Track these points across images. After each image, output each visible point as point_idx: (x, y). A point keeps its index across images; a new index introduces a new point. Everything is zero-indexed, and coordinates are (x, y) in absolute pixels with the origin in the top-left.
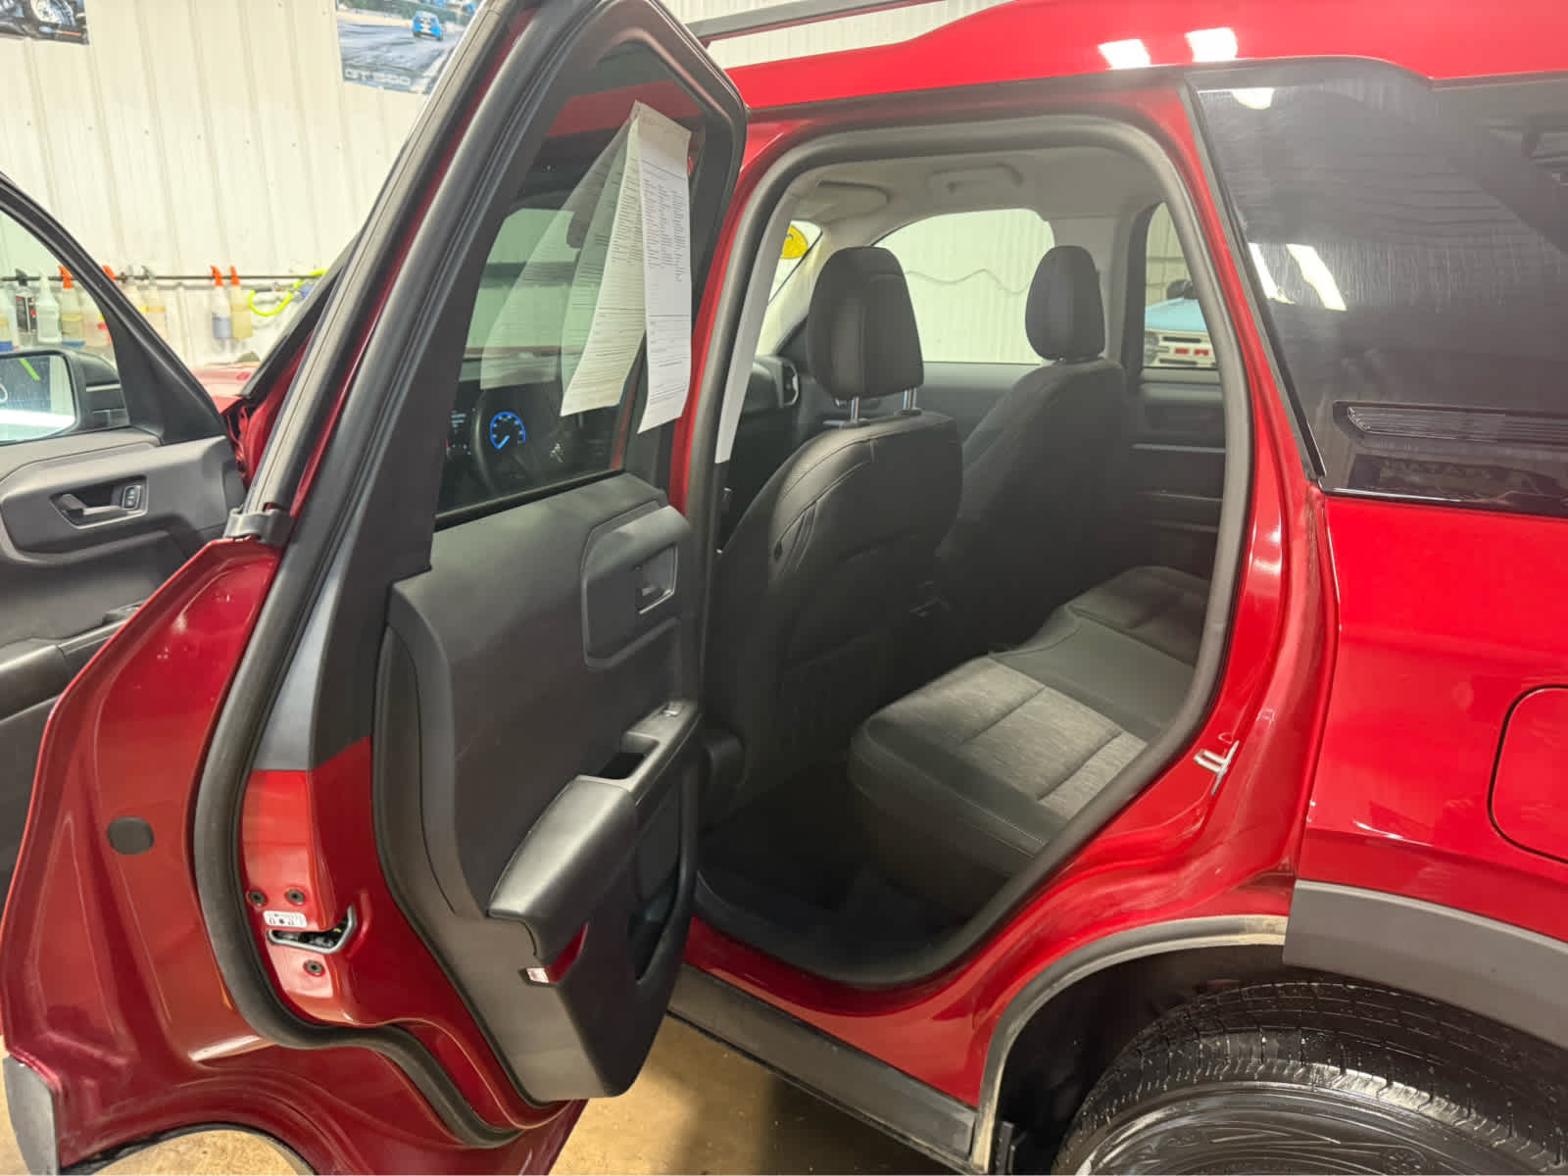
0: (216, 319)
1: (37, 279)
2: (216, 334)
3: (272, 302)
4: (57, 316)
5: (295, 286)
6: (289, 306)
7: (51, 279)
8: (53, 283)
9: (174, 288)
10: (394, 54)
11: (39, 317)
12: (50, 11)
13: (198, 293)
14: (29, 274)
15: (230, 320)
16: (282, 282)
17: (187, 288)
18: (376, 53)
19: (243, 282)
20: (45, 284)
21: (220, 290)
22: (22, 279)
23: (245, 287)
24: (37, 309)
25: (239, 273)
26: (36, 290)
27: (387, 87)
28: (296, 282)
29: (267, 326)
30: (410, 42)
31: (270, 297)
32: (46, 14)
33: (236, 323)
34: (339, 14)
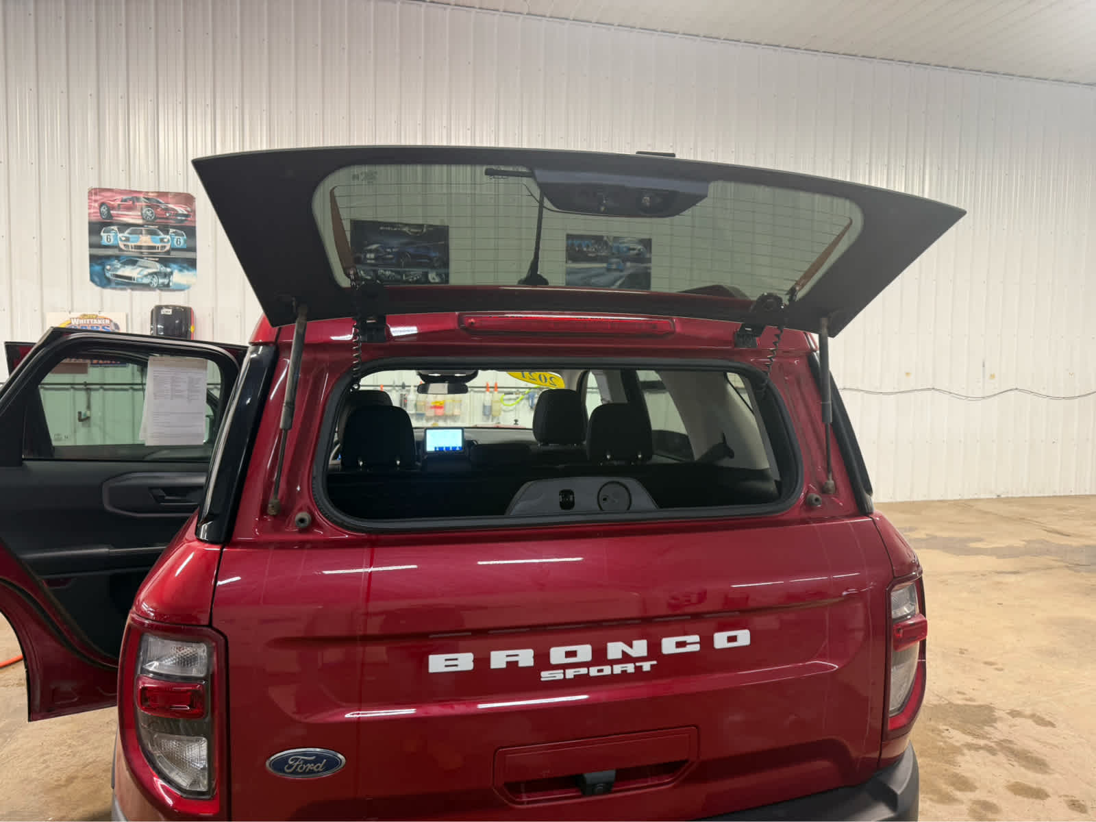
0: (484, 407)
1: (409, 386)
2: (484, 414)
3: (515, 399)
4: (414, 402)
5: (526, 392)
6: (523, 402)
7: (415, 386)
11: (408, 402)
13: (479, 394)
14: (407, 384)
15: (491, 407)
16: (521, 390)
17: (476, 392)
19: (499, 390)
21: (488, 393)
22: (403, 386)
23: (500, 392)
24: (408, 399)
25: (498, 386)
26: (409, 391)
28: (527, 390)
29: (512, 410)
30: (602, 274)
31: (513, 396)
32: (434, 279)
33: (494, 408)
34: (568, 265)
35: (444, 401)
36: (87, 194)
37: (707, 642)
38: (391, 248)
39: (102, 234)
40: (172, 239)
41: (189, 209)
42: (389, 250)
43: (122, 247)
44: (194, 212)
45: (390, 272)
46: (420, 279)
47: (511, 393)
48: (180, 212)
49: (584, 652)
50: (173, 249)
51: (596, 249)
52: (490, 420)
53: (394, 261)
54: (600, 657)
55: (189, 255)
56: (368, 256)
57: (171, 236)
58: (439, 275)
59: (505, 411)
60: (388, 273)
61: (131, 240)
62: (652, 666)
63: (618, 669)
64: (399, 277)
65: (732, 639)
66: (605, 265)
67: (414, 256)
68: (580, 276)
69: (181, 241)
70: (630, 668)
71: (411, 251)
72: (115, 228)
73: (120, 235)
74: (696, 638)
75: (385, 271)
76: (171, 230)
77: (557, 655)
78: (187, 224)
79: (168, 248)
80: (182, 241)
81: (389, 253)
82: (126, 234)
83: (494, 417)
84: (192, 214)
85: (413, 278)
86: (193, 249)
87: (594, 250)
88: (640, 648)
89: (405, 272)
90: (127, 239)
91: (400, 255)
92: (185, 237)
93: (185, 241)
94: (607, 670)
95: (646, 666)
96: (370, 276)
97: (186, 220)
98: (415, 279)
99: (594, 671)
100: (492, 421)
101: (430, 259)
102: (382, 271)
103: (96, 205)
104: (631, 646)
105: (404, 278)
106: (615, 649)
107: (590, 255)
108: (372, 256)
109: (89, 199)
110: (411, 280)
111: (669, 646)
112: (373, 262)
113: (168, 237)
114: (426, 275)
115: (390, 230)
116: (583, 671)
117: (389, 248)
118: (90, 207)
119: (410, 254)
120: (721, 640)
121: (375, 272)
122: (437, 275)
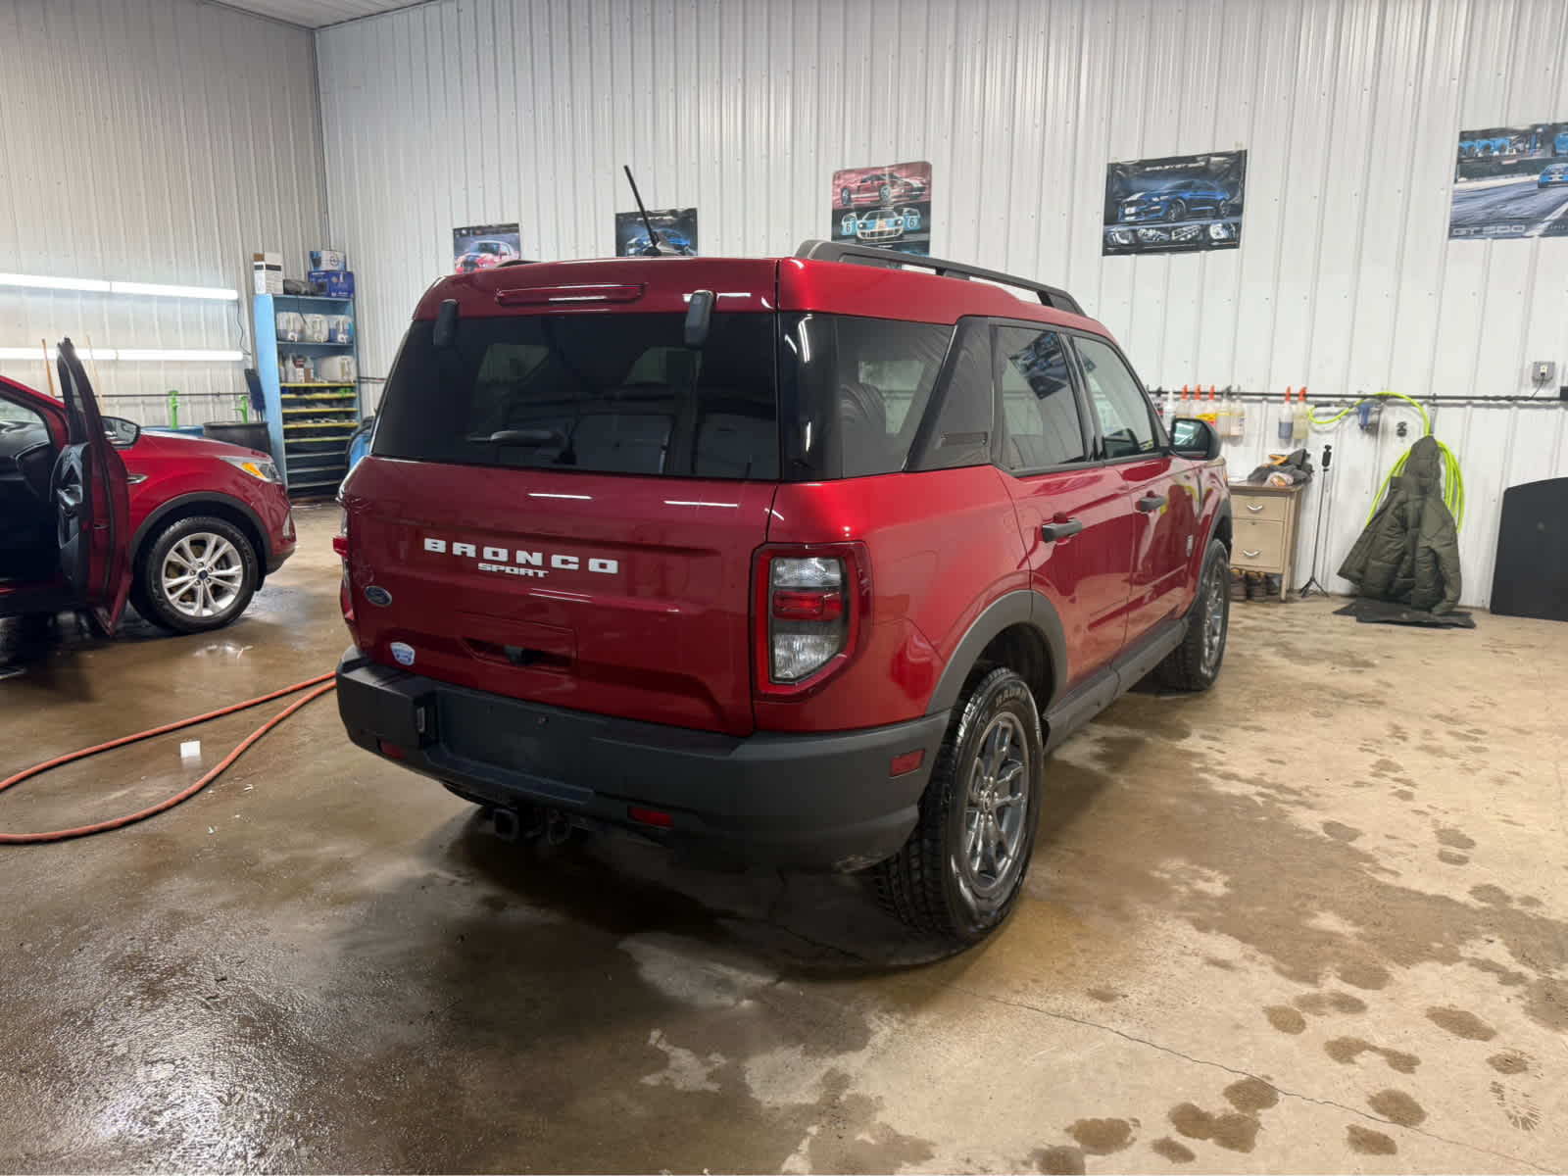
0: (1280, 424)
1: (1167, 393)
2: (1281, 435)
4: (1174, 416)
5: (1356, 403)
6: (1349, 419)
7: (1175, 393)
8: (1177, 396)
9: (1260, 401)
10: (1510, 207)
11: (1162, 416)
12: (1221, 232)
13: (1274, 405)
14: (1164, 390)
15: (1292, 425)
16: (1347, 400)
17: (1270, 402)
18: (1489, 211)
19: (1309, 399)
20: (1171, 396)
21: (1291, 404)
22: (1158, 393)
23: (1310, 402)
24: (1165, 410)
25: (1308, 392)
26: (1165, 400)
27: (1496, 237)
28: (1358, 400)
29: (1328, 432)
30: (1532, 194)
31: (1333, 409)
32: (1218, 234)
33: (1295, 427)
34: (1457, 186)
35: (1216, 415)
36: (831, 179)
37: (584, 564)
38: (1159, 196)
39: (843, 223)
40: (906, 219)
41: (924, 181)
42: (1155, 199)
43: (860, 236)
44: (929, 183)
45: (1154, 231)
46: (1196, 236)
47: (1328, 405)
48: (915, 186)
49: (503, 555)
50: (907, 232)
51: (1518, 150)
52: (1292, 444)
53: (1161, 214)
54: (512, 561)
55: (922, 237)
56: (1127, 211)
57: (905, 217)
58: (1226, 227)
59: (1318, 432)
60: (1151, 233)
61: (868, 226)
62: (545, 574)
63: (523, 571)
64: (1165, 236)
65: (603, 566)
66: (1536, 177)
67: (1189, 203)
68: (1482, 202)
69: (914, 221)
70: (531, 572)
71: (1187, 196)
72: (854, 214)
73: (858, 222)
74: (575, 559)
75: (1148, 229)
76: (906, 210)
77: (488, 552)
78: (923, 199)
79: (900, 232)
80: (916, 221)
81: (1157, 204)
82: (863, 220)
83: (1298, 441)
84: (927, 186)
85: (1185, 236)
86: (926, 230)
87: (1514, 152)
88: (537, 559)
89: (1175, 228)
90: (865, 226)
91: (1171, 203)
92: (919, 216)
93: (919, 220)
94: (516, 571)
95: (541, 574)
96: (1128, 239)
97: (921, 195)
98: (1189, 236)
99: (508, 570)
100: (1296, 446)
101: (1215, 203)
102: (1144, 230)
103: (839, 190)
104: (531, 555)
105: (1174, 238)
106: (522, 556)
107: (1505, 162)
108: (1133, 210)
109: (834, 184)
110: (1183, 239)
111: (556, 561)
112: (1132, 218)
113: (902, 218)
114: (1205, 229)
115: (1160, 170)
116: (502, 568)
117: (1154, 196)
118: (835, 194)
119: (1184, 201)
120: (594, 565)
121: (1134, 232)
122: (1224, 227)
